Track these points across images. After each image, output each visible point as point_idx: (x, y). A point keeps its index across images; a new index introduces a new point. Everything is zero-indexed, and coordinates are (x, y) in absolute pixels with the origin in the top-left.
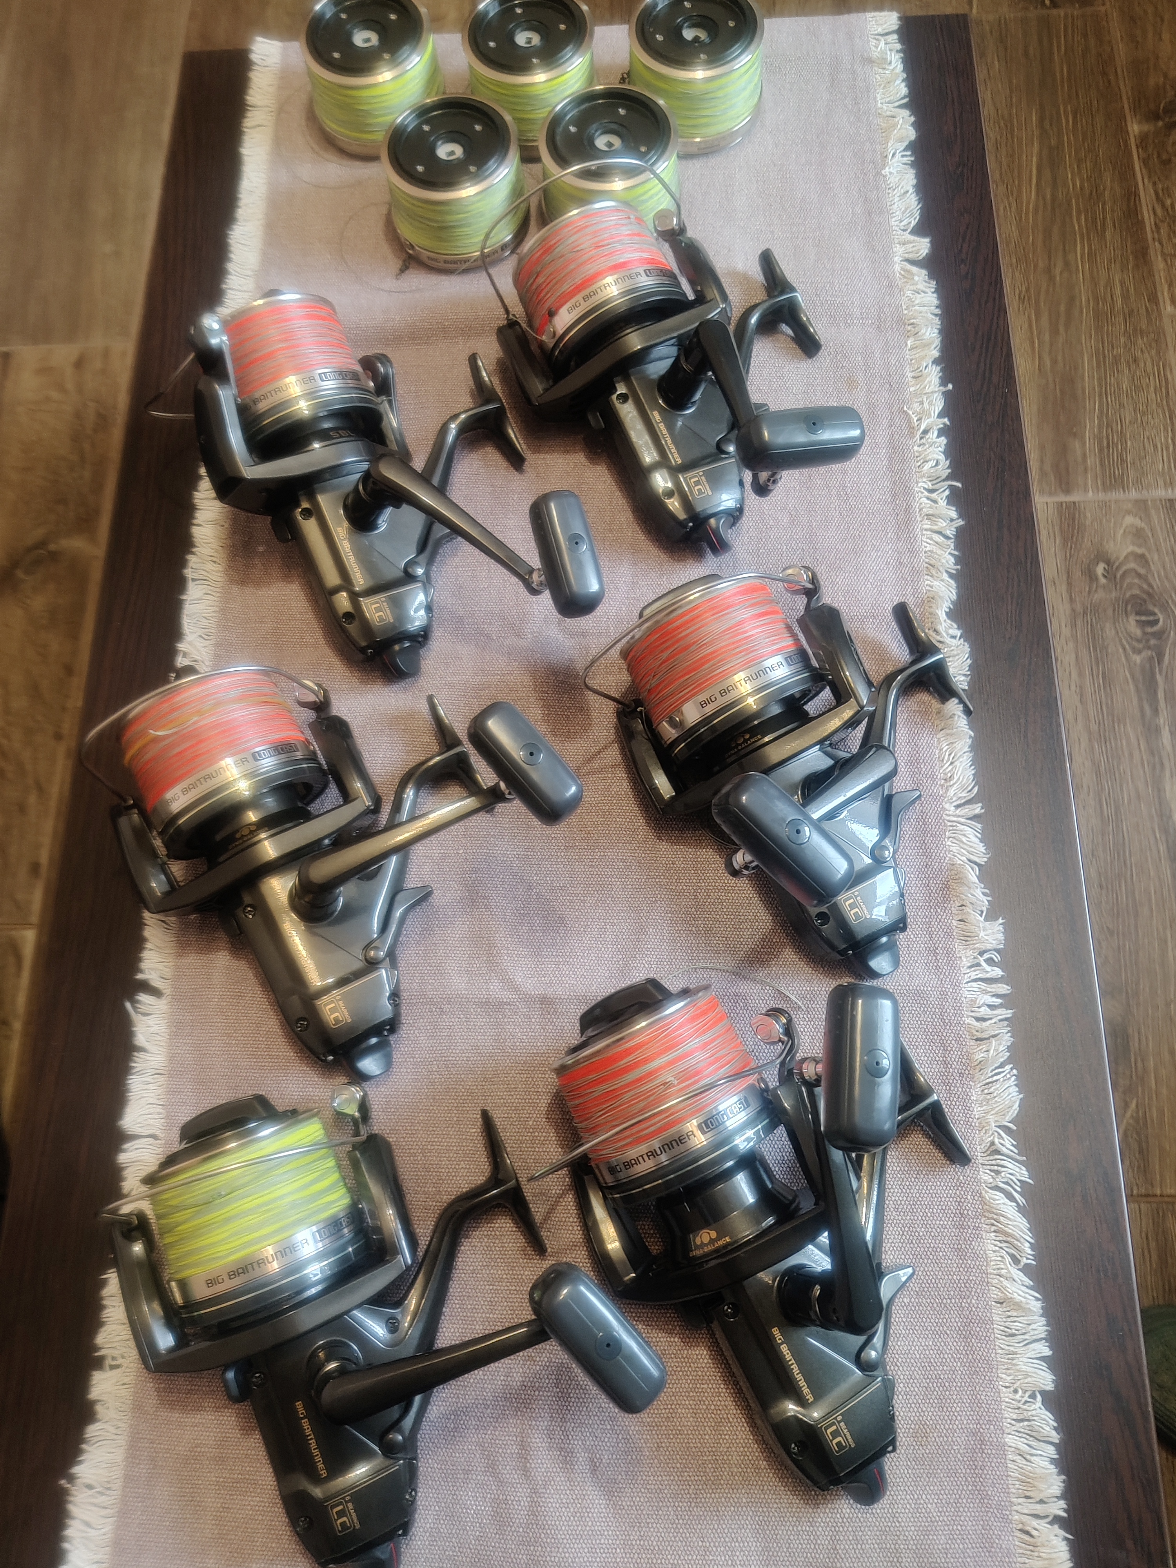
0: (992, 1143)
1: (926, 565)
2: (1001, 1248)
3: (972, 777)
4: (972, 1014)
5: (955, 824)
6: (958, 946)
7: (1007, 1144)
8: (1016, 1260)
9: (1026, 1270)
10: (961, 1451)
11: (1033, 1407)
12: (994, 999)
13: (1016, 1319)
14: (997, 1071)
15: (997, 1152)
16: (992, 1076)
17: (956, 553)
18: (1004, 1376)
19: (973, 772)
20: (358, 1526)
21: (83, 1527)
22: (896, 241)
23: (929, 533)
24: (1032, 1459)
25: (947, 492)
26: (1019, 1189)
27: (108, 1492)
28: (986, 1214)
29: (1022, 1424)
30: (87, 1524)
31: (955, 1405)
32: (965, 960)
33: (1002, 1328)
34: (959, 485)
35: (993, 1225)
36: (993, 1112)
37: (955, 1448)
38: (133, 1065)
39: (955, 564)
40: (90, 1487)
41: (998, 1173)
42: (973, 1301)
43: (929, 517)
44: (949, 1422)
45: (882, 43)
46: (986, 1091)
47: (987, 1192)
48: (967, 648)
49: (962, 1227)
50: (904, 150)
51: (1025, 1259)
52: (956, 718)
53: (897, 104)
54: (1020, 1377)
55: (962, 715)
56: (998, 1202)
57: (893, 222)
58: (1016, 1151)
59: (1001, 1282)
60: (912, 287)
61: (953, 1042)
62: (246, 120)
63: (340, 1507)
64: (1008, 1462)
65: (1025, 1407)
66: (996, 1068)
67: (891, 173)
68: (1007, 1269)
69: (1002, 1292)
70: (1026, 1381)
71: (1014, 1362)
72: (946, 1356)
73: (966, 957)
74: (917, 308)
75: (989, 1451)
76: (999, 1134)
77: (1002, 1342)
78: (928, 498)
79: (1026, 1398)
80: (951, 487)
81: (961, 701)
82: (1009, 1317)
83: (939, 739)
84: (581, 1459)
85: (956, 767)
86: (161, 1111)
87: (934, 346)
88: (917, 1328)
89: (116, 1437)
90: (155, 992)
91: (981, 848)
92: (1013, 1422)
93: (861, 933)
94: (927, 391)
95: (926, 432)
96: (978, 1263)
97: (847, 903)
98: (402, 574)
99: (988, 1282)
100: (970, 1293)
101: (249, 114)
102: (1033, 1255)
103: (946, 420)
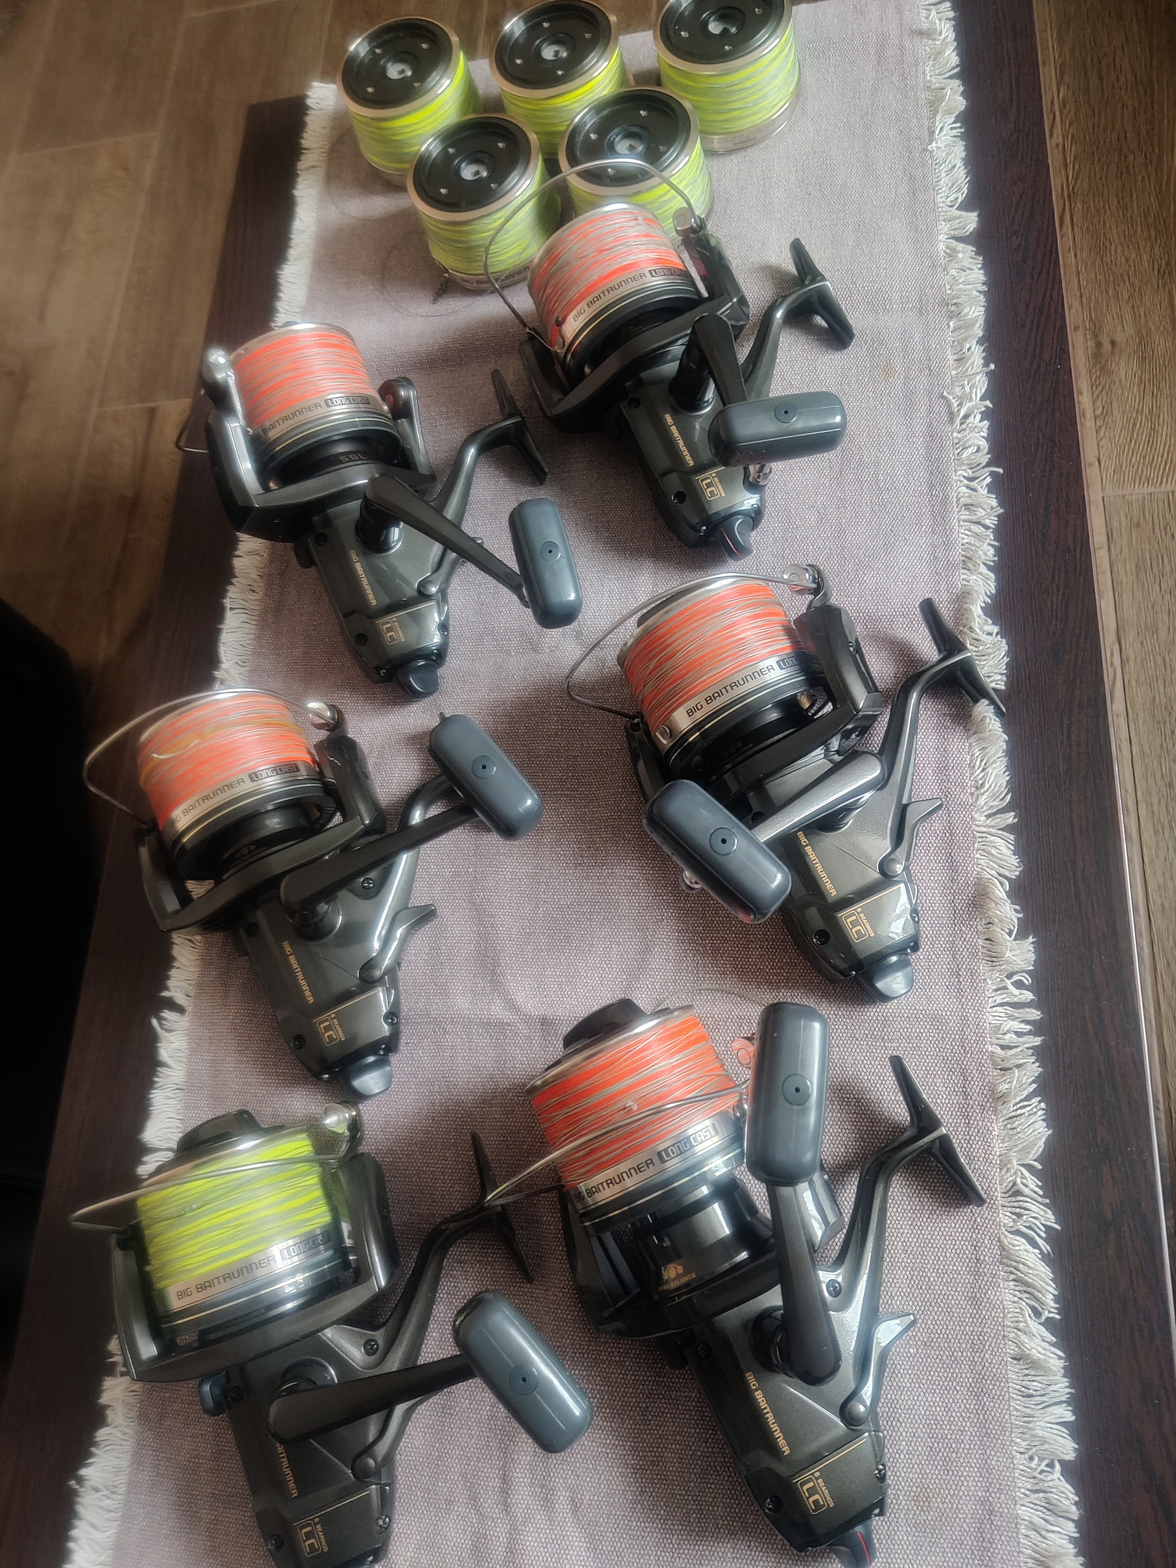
0: (1015, 1184)
1: (963, 558)
2: (1020, 1298)
3: (1005, 784)
4: (997, 1041)
5: (984, 835)
6: (983, 967)
7: (1031, 1184)
8: (1037, 1313)
9: (1049, 1324)
10: (967, 1521)
11: (1051, 1477)
12: (1023, 1026)
13: (1035, 1378)
14: (1021, 1104)
15: (1018, 1193)
16: (1017, 1110)
17: (996, 543)
18: (1018, 1440)
19: (1008, 778)
20: (326, 1549)
21: (90, 1529)
22: (941, 218)
23: (966, 524)
24: (1048, 1535)
25: (989, 480)
26: (1043, 1235)
27: (113, 1496)
28: (1005, 1261)
29: (1037, 1495)
30: (93, 1526)
31: (962, 1469)
32: (990, 982)
33: (1018, 1387)
34: (1001, 471)
35: (1012, 1273)
36: (1015, 1149)
37: (960, 1516)
38: (156, 1079)
39: (995, 556)
40: (96, 1490)
41: (1019, 1215)
42: (987, 1356)
43: (967, 506)
44: (954, 1487)
45: (934, 13)
46: (1009, 1126)
47: (1006, 1236)
48: (1004, 647)
49: (977, 1273)
50: (954, 122)
51: (1047, 1312)
52: (988, 719)
53: (947, 75)
54: (1036, 1443)
55: (994, 717)
56: (1018, 1248)
57: (939, 199)
58: (1041, 1193)
59: (1019, 1336)
60: (956, 266)
61: (974, 1072)
62: (299, 163)
63: (309, 1529)
64: (1021, 1536)
65: (1041, 1477)
66: (1021, 1101)
67: (938, 148)
68: (1026, 1322)
69: (1020, 1348)
70: (1043, 1448)
71: (1030, 1425)
72: (954, 1414)
73: (991, 979)
74: (961, 286)
75: (999, 1523)
76: (1022, 1173)
77: (1017, 1403)
78: (968, 487)
79: (1043, 1467)
80: (992, 474)
81: (992, 702)
82: (1027, 1375)
83: (970, 744)
84: (562, 1498)
85: (988, 773)
86: (180, 1125)
87: (978, 325)
88: (924, 1381)
89: (122, 1442)
90: (180, 1009)
91: (1014, 860)
92: (1028, 1492)
93: (863, 953)
94: (970, 372)
95: (966, 417)
96: (993, 1314)
97: (848, 921)
98: (416, 594)
99: (1004, 1336)
100: (984, 1346)
101: (303, 157)
102: (1056, 1308)
103: (988, 403)
